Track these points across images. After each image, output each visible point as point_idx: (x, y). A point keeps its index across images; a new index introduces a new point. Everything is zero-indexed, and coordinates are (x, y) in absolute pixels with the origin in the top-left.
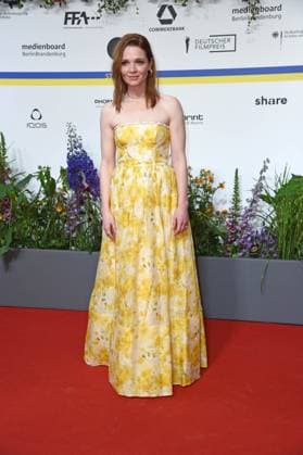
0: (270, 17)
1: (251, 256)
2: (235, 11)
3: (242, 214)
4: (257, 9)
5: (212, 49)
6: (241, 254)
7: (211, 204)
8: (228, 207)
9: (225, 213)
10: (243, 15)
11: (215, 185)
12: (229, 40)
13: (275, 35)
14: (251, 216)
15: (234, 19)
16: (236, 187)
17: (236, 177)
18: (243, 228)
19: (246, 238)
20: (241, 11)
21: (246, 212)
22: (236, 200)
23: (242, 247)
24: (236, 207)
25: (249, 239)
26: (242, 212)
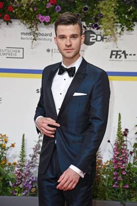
0: (45, 39)
1: (31, 195)
2: (22, 33)
3: (26, 165)
4: (37, 34)
5: (8, 56)
6: (24, 194)
7: (5, 158)
8: (17, 160)
9: (15, 164)
10: (28, 37)
11: (8, 145)
12: (19, 51)
13: (48, 51)
14: (32, 166)
15: (22, 38)
16: (23, 146)
17: (23, 140)
18: (27, 175)
19: (28, 182)
20: (26, 34)
21: (29, 164)
22: (23, 155)
23: (25, 188)
24: (22, 160)
25: (30, 183)
26: (26, 164)
